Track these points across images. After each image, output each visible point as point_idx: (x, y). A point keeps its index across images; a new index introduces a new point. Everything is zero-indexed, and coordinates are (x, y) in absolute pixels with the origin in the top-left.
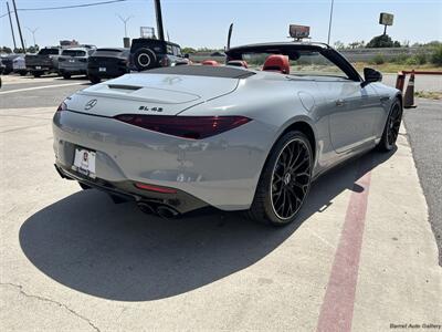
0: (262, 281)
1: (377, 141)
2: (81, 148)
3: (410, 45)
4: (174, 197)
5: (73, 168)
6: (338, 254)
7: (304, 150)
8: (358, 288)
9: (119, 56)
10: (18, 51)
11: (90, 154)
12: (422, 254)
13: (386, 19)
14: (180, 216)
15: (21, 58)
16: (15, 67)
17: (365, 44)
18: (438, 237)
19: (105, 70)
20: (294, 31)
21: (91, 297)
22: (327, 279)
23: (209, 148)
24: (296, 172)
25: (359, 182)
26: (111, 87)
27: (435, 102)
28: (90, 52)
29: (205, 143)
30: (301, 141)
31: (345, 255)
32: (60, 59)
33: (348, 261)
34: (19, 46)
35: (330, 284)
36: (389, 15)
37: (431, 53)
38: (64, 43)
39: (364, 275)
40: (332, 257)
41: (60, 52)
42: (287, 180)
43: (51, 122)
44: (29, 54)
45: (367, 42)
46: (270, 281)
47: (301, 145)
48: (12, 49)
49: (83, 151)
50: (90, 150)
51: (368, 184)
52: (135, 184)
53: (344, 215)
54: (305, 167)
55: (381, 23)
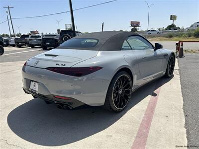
0: (108, 136)
1: (164, 73)
2: (33, 81)
3: (185, 28)
4: (70, 101)
5: (30, 89)
6: (141, 124)
7: (128, 79)
8: (148, 139)
9: (55, 38)
10: (12, 36)
11: (36, 84)
12: (178, 123)
13: (173, 18)
14: (73, 109)
15: (13, 39)
16: (10, 43)
17: (164, 29)
18: (186, 116)
19: (49, 44)
20: (133, 24)
21: (35, 144)
22: (135, 135)
23: (86, 80)
24: (125, 88)
25: (155, 92)
26: (46, 55)
27: (194, 54)
28: (43, 36)
29: (85, 78)
30: (126, 75)
31: (145, 124)
32: (30, 40)
33: (145, 127)
34: (12, 34)
35: (137, 137)
36: (174, 16)
37: (193, 32)
38: (32, 32)
39: (152, 133)
40: (139, 125)
41: (30, 36)
42: (121, 92)
43: (21, 70)
44: (17, 37)
45: (165, 28)
46: (111, 136)
47: (126, 77)
48: (10, 35)
49: (34, 82)
50: (36, 82)
51: (159, 92)
52: (54, 96)
53: (146, 107)
54: (128, 86)
55: (171, 19)
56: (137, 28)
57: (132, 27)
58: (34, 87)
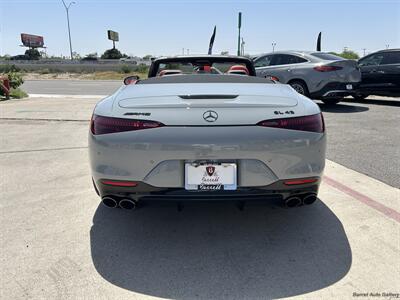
6: (358, 199)
11: (221, 166)
13: (113, 36)
20: (26, 41)
22: (381, 213)
33: (367, 200)
35: (386, 214)
36: (114, 33)
55: (109, 38)
56: (40, 50)
57: (28, 48)
58: (208, 177)
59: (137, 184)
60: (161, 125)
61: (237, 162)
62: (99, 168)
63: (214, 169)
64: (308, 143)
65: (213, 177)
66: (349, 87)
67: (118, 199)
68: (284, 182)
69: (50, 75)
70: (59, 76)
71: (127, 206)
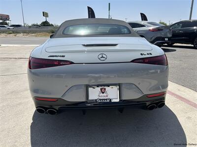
36: (46, 13)
55: (44, 16)
56: (7, 22)
58: (102, 94)
59: (58, 99)
60: (72, 63)
61: (119, 85)
62: (34, 90)
63: (105, 89)
64: (159, 72)
65: (105, 94)
66: (166, 39)
67: (46, 109)
68: (147, 96)
69: (13, 35)
70: (18, 35)
71: (52, 113)
